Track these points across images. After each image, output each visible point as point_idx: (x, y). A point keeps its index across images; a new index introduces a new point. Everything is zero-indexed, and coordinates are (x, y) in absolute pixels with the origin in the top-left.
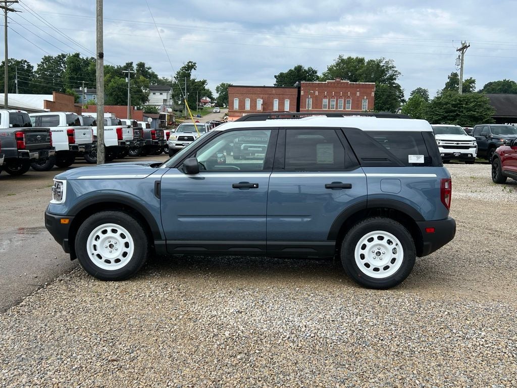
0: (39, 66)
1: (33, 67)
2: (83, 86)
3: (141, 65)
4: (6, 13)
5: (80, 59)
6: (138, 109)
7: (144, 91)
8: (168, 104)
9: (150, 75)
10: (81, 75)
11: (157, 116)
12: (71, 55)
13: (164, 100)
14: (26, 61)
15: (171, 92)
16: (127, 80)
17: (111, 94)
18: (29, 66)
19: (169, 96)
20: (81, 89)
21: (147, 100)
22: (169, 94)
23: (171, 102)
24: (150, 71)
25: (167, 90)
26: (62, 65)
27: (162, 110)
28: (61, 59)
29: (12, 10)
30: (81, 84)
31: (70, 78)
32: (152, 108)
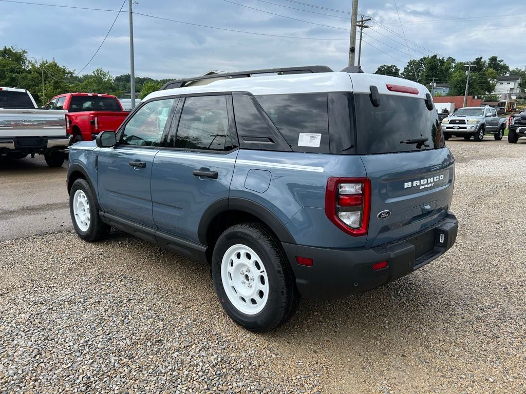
0: (405, 68)
1: (399, 70)
2: (433, 81)
3: (494, 59)
4: (362, 30)
5: (437, 59)
6: (478, 98)
7: (491, 82)
8: (514, 92)
9: (501, 67)
10: (436, 73)
11: (496, 103)
12: (430, 57)
13: (511, 89)
14: (394, 66)
15: (519, 81)
16: (467, 73)
17: (455, 87)
18: (396, 69)
19: (517, 85)
20: (431, 84)
21: (493, 90)
22: (517, 82)
23: (518, 91)
24: (502, 63)
25: (516, 79)
26: (423, 66)
27: (503, 98)
28: (423, 61)
29: (367, 27)
30: (432, 80)
31: (426, 76)
32: (493, 97)
